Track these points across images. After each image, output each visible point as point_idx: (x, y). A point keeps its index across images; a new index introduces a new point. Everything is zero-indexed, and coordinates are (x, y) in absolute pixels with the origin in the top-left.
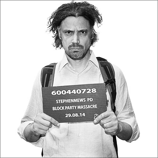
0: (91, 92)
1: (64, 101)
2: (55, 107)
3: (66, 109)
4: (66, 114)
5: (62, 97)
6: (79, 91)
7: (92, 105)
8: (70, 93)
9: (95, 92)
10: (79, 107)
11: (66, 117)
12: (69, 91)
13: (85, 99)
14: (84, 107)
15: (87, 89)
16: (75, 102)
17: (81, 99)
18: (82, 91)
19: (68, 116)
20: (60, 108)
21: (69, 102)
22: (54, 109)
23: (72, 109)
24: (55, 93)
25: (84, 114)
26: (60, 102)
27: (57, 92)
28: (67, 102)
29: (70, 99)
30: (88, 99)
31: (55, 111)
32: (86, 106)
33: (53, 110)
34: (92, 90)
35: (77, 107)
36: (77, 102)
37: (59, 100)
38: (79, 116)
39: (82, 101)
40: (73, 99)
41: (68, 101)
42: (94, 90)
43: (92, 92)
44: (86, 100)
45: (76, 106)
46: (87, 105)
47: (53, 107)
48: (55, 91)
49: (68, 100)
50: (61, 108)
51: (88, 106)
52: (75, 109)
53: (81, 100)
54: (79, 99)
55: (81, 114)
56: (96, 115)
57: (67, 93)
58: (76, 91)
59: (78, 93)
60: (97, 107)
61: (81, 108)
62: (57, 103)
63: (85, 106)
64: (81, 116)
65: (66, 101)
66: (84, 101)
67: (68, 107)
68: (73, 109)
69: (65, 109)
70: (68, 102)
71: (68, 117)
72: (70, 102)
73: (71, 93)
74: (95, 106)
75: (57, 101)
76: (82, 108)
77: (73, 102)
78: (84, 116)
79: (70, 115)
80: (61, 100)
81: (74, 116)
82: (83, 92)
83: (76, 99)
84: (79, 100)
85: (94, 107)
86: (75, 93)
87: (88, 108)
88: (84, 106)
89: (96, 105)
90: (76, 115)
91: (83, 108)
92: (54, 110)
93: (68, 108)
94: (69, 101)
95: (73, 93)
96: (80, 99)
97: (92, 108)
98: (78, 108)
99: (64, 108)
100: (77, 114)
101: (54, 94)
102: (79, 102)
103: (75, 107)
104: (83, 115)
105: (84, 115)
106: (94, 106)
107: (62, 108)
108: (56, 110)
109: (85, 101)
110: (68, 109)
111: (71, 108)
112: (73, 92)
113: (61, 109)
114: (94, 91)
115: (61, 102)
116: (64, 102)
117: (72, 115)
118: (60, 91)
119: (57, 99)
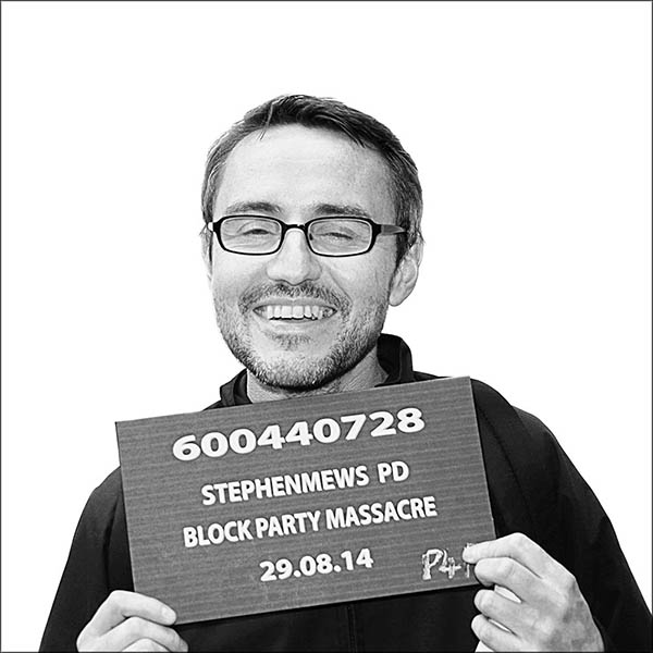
0: (393, 431)
1: (248, 488)
2: (200, 529)
3: (260, 535)
4: (263, 565)
5: (233, 468)
6: (327, 431)
7: (406, 502)
8: (277, 445)
9: (420, 425)
10: (334, 519)
11: (267, 577)
12: (274, 430)
13: (364, 468)
14: (361, 517)
15: (374, 416)
16: (312, 489)
17: (344, 471)
18: (346, 428)
19: (276, 573)
20: (225, 533)
21: (277, 493)
22: (192, 537)
23: (294, 531)
24: (193, 447)
25: (365, 552)
26: (222, 500)
27: (206, 441)
28: (264, 492)
29: (280, 479)
30: (381, 466)
31: (198, 551)
32: (374, 511)
33: (188, 544)
34: (397, 421)
35: (323, 518)
36: (319, 488)
37: (216, 486)
38: (338, 569)
39: (350, 484)
40: (297, 477)
41: (267, 487)
42: (410, 415)
43: (403, 426)
44: (372, 473)
45: (318, 514)
46: (379, 506)
47: (186, 530)
48: (192, 438)
49: (267, 480)
50: (234, 531)
52: (315, 528)
53: (345, 478)
54: (330, 472)
55: (347, 555)
56: (433, 557)
57: (263, 441)
58: (311, 431)
60: (434, 513)
61: (348, 524)
62: (206, 502)
63: (369, 512)
64: (350, 567)
65: (260, 488)
66: (359, 483)
67: (274, 520)
68: (303, 530)
69: (255, 536)
70: (269, 494)
71: (274, 578)
72: (282, 493)
73: (283, 440)
74: (424, 507)
75: (204, 491)
76: (349, 520)
77: (298, 491)
78: (369, 565)
79: (289, 566)
80: (232, 485)
81: (312, 572)
82: (352, 435)
83: (315, 475)
84: (331, 479)
85: (422, 515)
86: (305, 439)
88: (361, 511)
89: (432, 499)
90: (324, 564)
91: (355, 519)
92: (194, 544)
93: (274, 527)
94: (276, 487)
95: (292, 443)
96: (336, 472)
97: (408, 517)
98: (329, 527)
99: (252, 529)
100: (328, 559)
101: (187, 452)
102: (333, 487)
103: (315, 521)
104: (360, 561)
105: (365, 558)
106: (419, 508)
107: (237, 528)
108: (203, 542)
109: (366, 480)
110: (271, 534)
111: (291, 524)
112: (297, 439)
113: (235, 539)
114: (411, 425)
115: (233, 499)
116: (246, 498)
117: (296, 567)
118: (220, 437)
119: (205, 479)
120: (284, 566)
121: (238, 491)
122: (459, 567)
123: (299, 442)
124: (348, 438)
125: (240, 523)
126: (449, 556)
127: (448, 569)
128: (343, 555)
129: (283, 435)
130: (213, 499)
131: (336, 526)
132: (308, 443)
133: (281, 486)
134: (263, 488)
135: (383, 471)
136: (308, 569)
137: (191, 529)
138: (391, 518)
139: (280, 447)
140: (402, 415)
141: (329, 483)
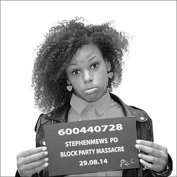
0: (115, 130)
1: (77, 143)
2: (64, 152)
3: (80, 155)
4: (80, 162)
5: (73, 137)
6: (97, 129)
7: (117, 148)
9: (122, 128)
10: (99, 151)
11: (80, 165)
12: (84, 128)
13: (107, 139)
14: (105, 151)
15: (110, 126)
16: (93, 144)
17: (101, 139)
18: (102, 128)
19: (83, 164)
20: (71, 154)
21: (84, 144)
22: (62, 154)
23: (88, 154)
25: (106, 160)
26: (70, 146)
27: (67, 131)
29: (85, 141)
30: (111, 138)
31: (64, 158)
32: (108, 149)
33: (61, 156)
34: (116, 127)
35: (96, 151)
36: (95, 143)
37: (69, 142)
38: (99, 163)
39: (103, 143)
40: (89, 140)
42: (119, 126)
43: (117, 129)
44: (109, 140)
45: (94, 150)
46: (110, 148)
47: (61, 153)
48: (63, 130)
49: (82, 141)
50: (73, 153)
51: (111, 150)
52: (94, 153)
53: (102, 141)
54: (98, 139)
55: (101, 160)
56: (123, 161)
57: (81, 131)
58: (94, 129)
59: (96, 131)
61: (102, 153)
62: (66, 146)
64: (102, 163)
66: (105, 142)
68: (90, 153)
69: (78, 154)
70: (82, 145)
71: (83, 165)
72: (86, 144)
73: (86, 131)
74: (121, 149)
75: (66, 143)
77: (90, 144)
78: (106, 163)
82: (104, 130)
83: (94, 140)
84: (98, 141)
85: (121, 151)
86: (92, 131)
87: (112, 152)
88: (105, 149)
89: (123, 147)
90: (95, 162)
92: (63, 156)
93: (82, 152)
97: (117, 151)
98: (97, 153)
99: (78, 153)
101: (62, 133)
103: (93, 151)
104: (104, 162)
105: (106, 161)
107: (74, 153)
108: (65, 156)
109: (107, 142)
110: (82, 154)
111: (88, 152)
112: (90, 131)
113: (73, 155)
114: (119, 128)
115: (73, 145)
116: (76, 145)
117: (88, 162)
118: (70, 130)
119: (66, 140)
120: (85, 162)
121: (74, 143)
122: (129, 164)
123: (90, 132)
124: (103, 131)
125: (75, 151)
126: (127, 161)
127: (126, 164)
128: (100, 160)
129: (86, 130)
130: (68, 145)
131: (99, 153)
132: (93, 132)
133: (85, 142)
134: (81, 143)
135: (112, 140)
136: (91, 163)
137: (62, 153)
138: (113, 151)
139: (85, 133)
140: (117, 125)
141: (98, 142)
